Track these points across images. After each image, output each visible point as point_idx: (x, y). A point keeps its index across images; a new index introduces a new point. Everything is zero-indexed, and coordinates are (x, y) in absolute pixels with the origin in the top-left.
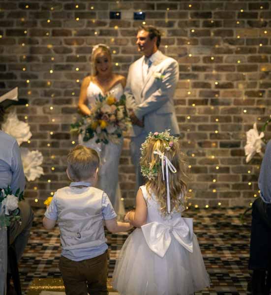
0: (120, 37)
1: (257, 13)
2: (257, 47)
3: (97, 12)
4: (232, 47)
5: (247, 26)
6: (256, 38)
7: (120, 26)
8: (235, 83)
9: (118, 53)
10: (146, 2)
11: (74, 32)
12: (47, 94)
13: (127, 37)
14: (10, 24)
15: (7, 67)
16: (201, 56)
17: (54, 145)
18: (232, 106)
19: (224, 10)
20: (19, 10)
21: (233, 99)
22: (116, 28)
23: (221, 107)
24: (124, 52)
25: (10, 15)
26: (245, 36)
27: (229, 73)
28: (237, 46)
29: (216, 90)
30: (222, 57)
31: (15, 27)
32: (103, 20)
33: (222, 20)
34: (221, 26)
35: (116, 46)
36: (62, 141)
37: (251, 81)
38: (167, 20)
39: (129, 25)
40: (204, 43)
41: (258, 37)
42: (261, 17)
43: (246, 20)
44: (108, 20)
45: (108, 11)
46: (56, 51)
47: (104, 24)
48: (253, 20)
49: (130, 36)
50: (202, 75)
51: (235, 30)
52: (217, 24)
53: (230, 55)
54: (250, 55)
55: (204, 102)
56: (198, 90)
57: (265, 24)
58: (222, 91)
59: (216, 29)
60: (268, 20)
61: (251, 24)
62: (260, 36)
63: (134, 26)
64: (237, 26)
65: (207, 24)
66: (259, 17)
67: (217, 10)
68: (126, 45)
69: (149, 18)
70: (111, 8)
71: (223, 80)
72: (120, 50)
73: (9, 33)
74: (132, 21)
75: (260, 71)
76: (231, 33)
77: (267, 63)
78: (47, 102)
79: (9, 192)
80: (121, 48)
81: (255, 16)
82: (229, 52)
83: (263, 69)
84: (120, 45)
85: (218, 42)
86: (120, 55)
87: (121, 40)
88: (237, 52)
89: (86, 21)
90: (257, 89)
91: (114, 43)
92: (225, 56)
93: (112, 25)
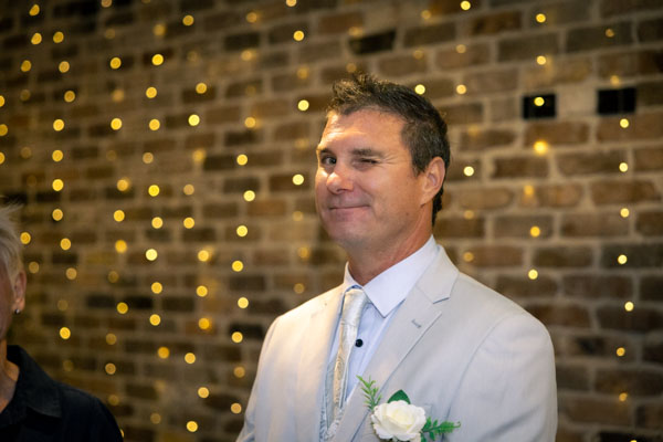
0: (555, 177)
3: (485, 100)
9: (547, 233)
10: (637, 46)
13: (577, 180)
15: (270, 283)
22: (541, 148)
24: (569, 230)
32: (503, 126)
35: (545, 211)
39: (583, 134)
44: (519, 126)
45: (518, 95)
47: (505, 138)
49: (587, 173)
63: (601, 138)
68: (574, 204)
69: (650, 103)
72: (557, 225)
74: (594, 121)
80: (558, 216)
84: (556, 206)
86: (556, 241)
87: (558, 188)
91: (535, 202)
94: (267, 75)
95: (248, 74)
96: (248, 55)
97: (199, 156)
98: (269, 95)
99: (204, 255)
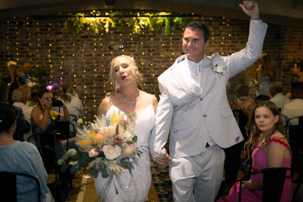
2: (169, 60)
3: (103, 46)
4: (160, 60)
5: (165, 51)
7: (113, 52)
11: (94, 55)
12: (83, 81)
14: (66, 52)
16: (147, 64)
17: (86, 102)
19: (156, 45)
20: (70, 46)
22: (112, 53)
25: (67, 48)
26: (165, 55)
31: (69, 53)
33: (155, 49)
34: (155, 51)
36: (90, 101)
38: (132, 49)
40: (148, 58)
42: (171, 48)
43: (165, 49)
44: (108, 50)
45: (108, 46)
46: (87, 63)
47: (106, 51)
48: (168, 49)
50: (148, 72)
51: (161, 53)
52: (153, 51)
55: (149, 83)
56: (146, 78)
57: (173, 50)
59: (153, 53)
60: (174, 49)
61: (167, 50)
63: (119, 52)
64: (162, 51)
65: (149, 51)
67: (153, 45)
70: (109, 45)
73: (67, 55)
76: (159, 54)
78: (83, 84)
79: (79, 117)
81: (169, 47)
82: (159, 62)
85: (154, 58)
88: (162, 62)
89: (99, 50)
92: (157, 64)
93: (110, 51)
94: (64, 39)
95: (60, 39)
96: (61, 36)
97: (49, 51)
98: (65, 42)
99: (51, 66)
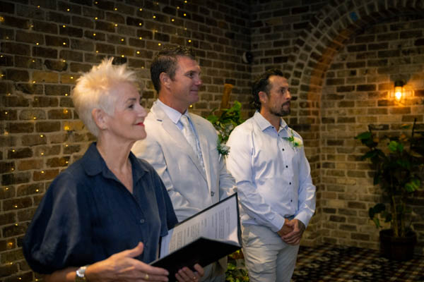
1: (56, 51)
4: (28, 97)
5: (44, 67)
6: (57, 84)
8: (34, 149)
18: (32, 182)
19: (15, 42)
21: (32, 171)
23: (17, 186)
26: (44, 81)
27: (26, 134)
28: (34, 95)
29: (11, 161)
30: (16, 111)
33: (14, 55)
34: (12, 65)
37: (54, 144)
41: (59, 83)
42: (61, 57)
43: (43, 60)
48: (52, 59)
51: (31, 72)
53: (26, 108)
54: (50, 108)
57: (65, 67)
58: (17, 162)
60: (68, 62)
61: (47, 63)
62: (61, 82)
64: (32, 66)
66: (58, 57)
71: (19, 146)
75: (64, 130)
76: (26, 76)
77: (70, 120)
81: (53, 54)
83: (67, 128)
88: (35, 104)
90: (61, 155)
92: (19, 110)
